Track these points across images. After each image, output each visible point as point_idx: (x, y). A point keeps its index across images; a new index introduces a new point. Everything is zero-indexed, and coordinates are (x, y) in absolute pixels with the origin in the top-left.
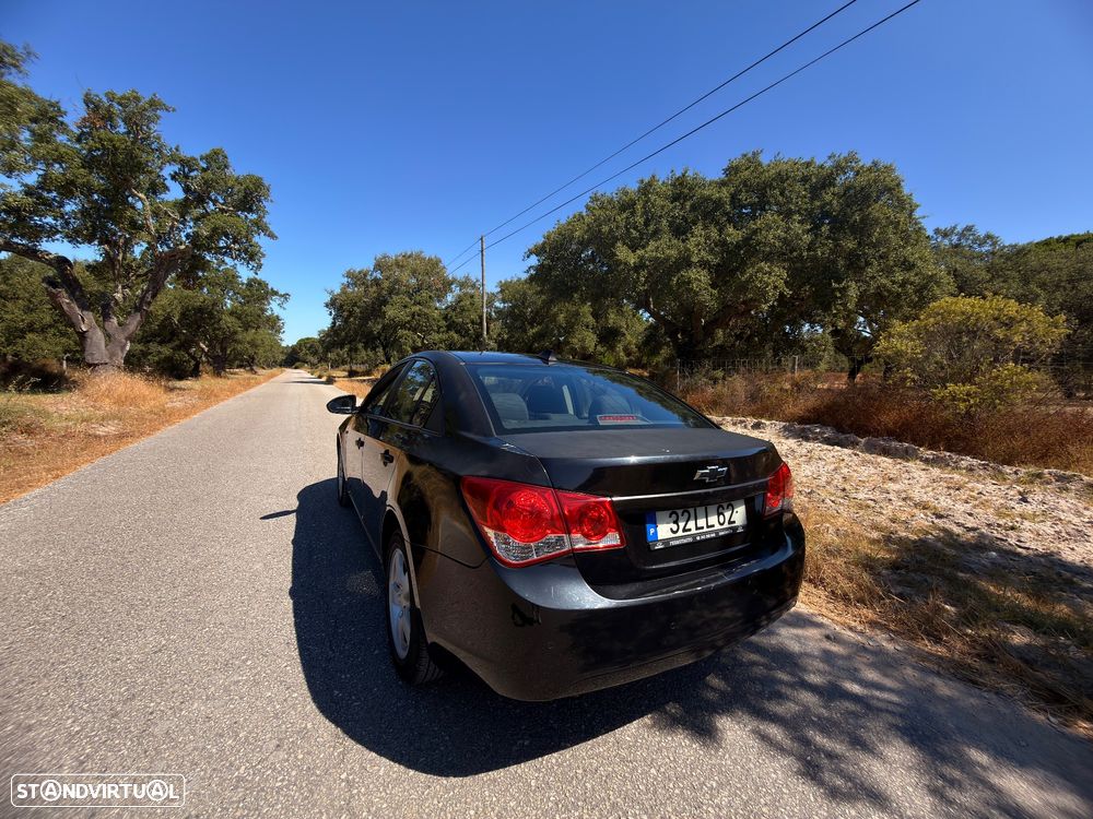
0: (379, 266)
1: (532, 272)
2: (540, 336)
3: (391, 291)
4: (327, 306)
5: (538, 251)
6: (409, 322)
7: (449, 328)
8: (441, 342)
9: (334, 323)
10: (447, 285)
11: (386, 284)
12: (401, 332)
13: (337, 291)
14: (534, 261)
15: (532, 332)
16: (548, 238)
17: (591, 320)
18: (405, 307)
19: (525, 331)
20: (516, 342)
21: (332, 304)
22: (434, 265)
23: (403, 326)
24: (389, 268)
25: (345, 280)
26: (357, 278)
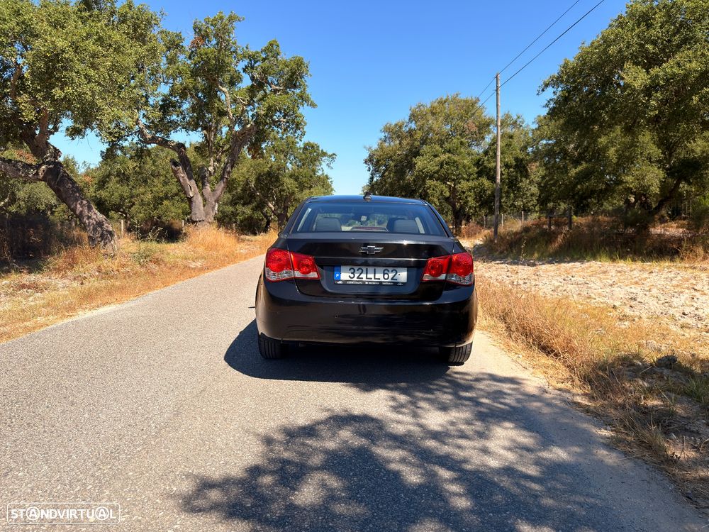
0: (413, 117)
1: (552, 105)
2: (585, 175)
3: (424, 141)
4: (366, 162)
5: (555, 81)
6: (437, 172)
7: (480, 174)
8: (470, 190)
9: (372, 178)
10: (484, 126)
11: (419, 135)
12: (429, 182)
13: (375, 147)
14: (550, 93)
15: (573, 172)
16: (565, 66)
17: (655, 151)
18: (436, 156)
19: (567, 172)
20: (554, 185)
21: (369, 160)
22: (469, 108)
23: (431, 177)
24: (423, 116)
25: (382, 135)
26: (394, 132)
